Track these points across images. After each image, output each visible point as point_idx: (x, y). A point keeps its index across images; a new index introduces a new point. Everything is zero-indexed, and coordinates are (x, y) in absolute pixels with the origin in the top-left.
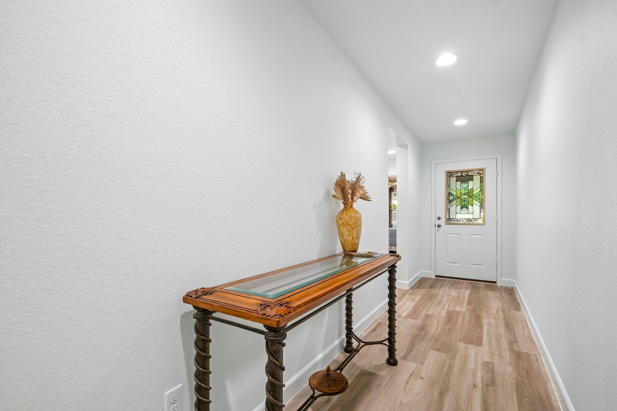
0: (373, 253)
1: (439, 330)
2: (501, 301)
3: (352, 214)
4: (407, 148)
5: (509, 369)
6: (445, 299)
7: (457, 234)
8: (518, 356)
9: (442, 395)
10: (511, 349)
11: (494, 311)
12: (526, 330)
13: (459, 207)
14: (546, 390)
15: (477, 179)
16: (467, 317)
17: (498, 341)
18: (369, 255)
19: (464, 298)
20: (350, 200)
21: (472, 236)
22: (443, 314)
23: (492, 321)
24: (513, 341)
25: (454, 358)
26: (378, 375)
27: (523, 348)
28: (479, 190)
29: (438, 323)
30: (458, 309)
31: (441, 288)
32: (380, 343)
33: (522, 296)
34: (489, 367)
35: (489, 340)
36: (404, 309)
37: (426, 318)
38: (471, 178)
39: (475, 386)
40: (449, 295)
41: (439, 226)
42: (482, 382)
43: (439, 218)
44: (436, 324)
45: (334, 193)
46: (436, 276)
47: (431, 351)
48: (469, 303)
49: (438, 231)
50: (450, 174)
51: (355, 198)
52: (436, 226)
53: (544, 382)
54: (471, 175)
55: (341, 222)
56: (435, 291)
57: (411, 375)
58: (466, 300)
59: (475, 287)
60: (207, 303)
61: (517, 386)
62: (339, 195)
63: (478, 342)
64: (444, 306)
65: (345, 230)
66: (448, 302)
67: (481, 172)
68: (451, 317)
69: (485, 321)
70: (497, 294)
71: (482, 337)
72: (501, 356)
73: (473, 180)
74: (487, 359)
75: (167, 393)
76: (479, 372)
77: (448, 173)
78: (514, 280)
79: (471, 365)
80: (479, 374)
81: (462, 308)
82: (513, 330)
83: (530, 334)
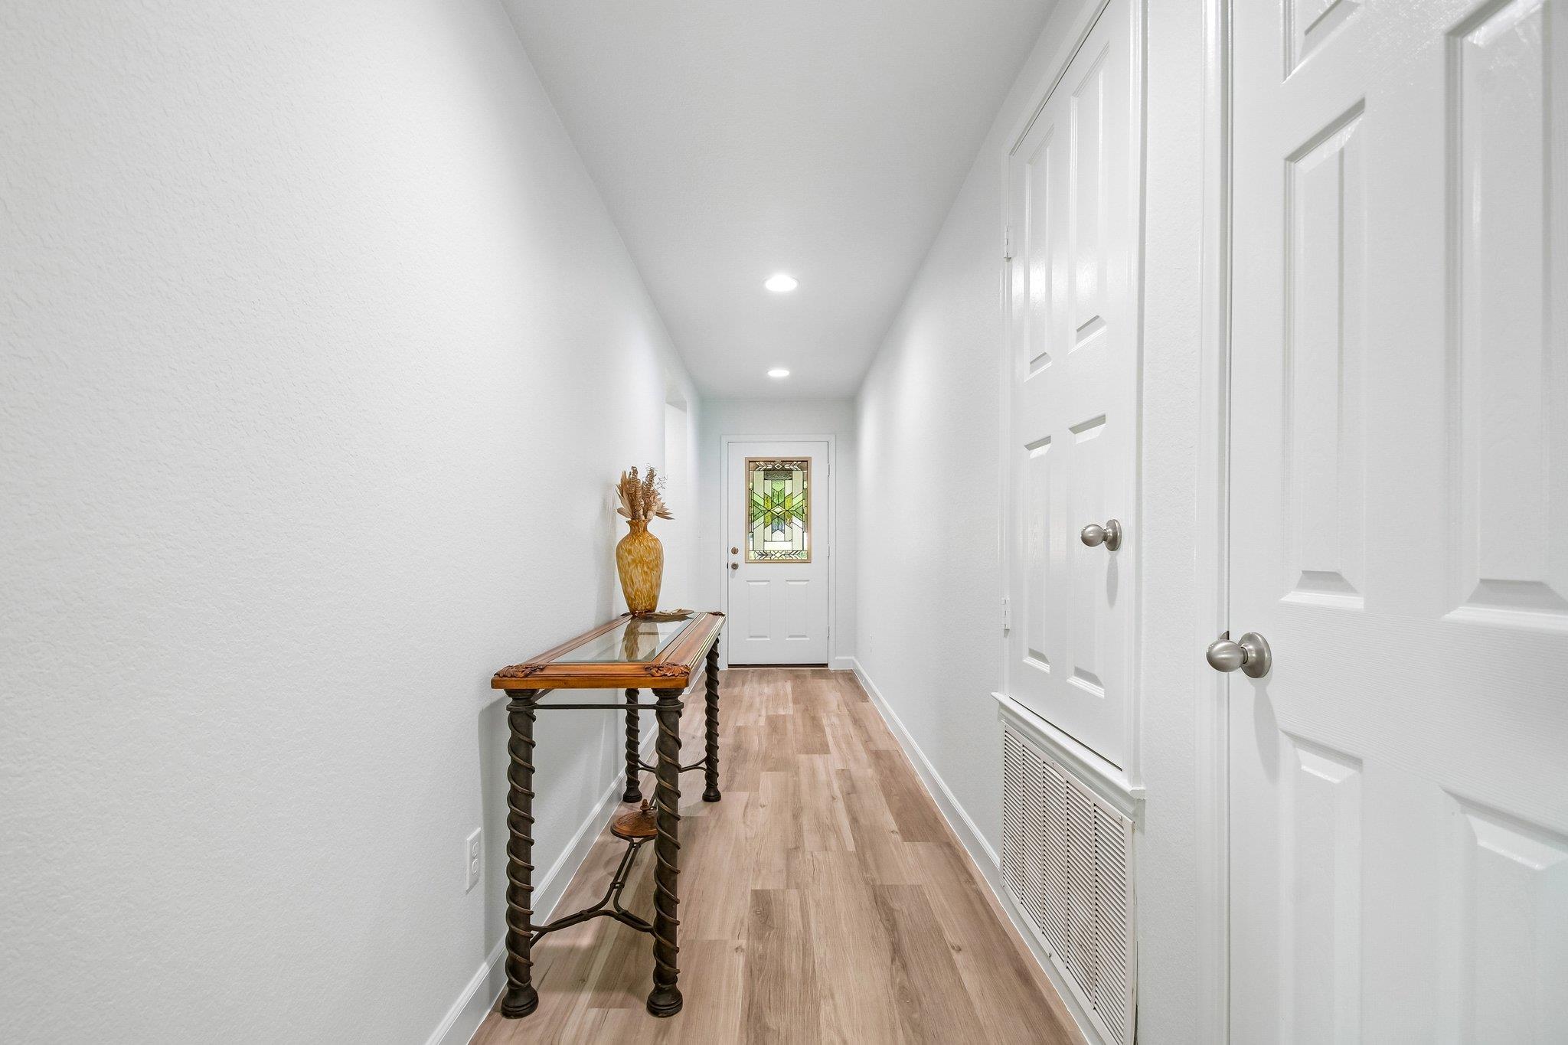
0: (685, 611)
1: (765, 744)
2: (840, 691)
3: (650, 544)
4: (685, 410)
5: (870, 772)
6: (757, 700)
7: (766, 581)
8: (877, 756)
9: (796, 816)
10: (867, 750)
11: (833, 706)
12: (881, 725)
13: (769, 528)
14: (915, 783)
15: (798, 475)
16: (799, 721)
17: (849, 744)
18: (681, 616)
19: (786, 695)
20: (643, 518)
21: (790, 583)
22: (762, 722)
23: (835, 720)
24: (868, 740)
25: (797, 774)
26: (697, 818)
27: (882, 745)
28: (800, 497)
29: (759, 735)
30: (782, 712)
31: (743, 684)
32: (695, 767)
33: (870, 679)
34: (844, 774)
35: (837, 745)
36: (696, 725)
37: (738, 732)
38: (788, 474)
39: (834, 798)
40: (761, 694)
41: (735, 566)
42: (842, 792)
43: (735, 551)
44: (756, 738)
45: (620, 506)
46: (730, 666)
47: (763, 774)
48: (796, 701)
49: (733, 576)
50: (752, 463)
51: (650, 513)
52: (730, 566)
53: (912, 776)
54: (788, 470)
55: (630, 558)
56: (736, 690)
57: (746, 807)
58: (790, 697)
59: (797, 677)
60: (553, 680)
61: (883, 788)
62: (627, 509)
63: (824, 749)
64: (759, 710)
65: (637, 574)
66: (764, 705)
67: (804, 464)
68: (775, 725)
69: (825, 722)
70: (833, 683)
71: (827, 742)
72: (857, 760)
73: (792, 479)
74: (840, 767)
75: (469, 839)
76: (834, 782)
77: (750, 462)
78: (853, 658)
79: (822, 777)
80: (836, 785)
81: (788, 710)
82: (865, 727)
83: (886, 728)
